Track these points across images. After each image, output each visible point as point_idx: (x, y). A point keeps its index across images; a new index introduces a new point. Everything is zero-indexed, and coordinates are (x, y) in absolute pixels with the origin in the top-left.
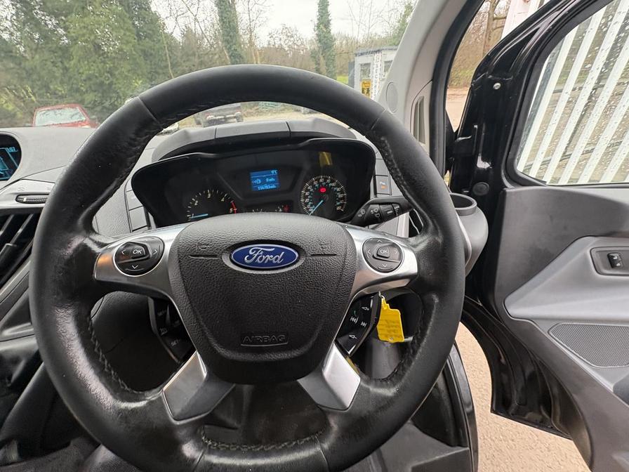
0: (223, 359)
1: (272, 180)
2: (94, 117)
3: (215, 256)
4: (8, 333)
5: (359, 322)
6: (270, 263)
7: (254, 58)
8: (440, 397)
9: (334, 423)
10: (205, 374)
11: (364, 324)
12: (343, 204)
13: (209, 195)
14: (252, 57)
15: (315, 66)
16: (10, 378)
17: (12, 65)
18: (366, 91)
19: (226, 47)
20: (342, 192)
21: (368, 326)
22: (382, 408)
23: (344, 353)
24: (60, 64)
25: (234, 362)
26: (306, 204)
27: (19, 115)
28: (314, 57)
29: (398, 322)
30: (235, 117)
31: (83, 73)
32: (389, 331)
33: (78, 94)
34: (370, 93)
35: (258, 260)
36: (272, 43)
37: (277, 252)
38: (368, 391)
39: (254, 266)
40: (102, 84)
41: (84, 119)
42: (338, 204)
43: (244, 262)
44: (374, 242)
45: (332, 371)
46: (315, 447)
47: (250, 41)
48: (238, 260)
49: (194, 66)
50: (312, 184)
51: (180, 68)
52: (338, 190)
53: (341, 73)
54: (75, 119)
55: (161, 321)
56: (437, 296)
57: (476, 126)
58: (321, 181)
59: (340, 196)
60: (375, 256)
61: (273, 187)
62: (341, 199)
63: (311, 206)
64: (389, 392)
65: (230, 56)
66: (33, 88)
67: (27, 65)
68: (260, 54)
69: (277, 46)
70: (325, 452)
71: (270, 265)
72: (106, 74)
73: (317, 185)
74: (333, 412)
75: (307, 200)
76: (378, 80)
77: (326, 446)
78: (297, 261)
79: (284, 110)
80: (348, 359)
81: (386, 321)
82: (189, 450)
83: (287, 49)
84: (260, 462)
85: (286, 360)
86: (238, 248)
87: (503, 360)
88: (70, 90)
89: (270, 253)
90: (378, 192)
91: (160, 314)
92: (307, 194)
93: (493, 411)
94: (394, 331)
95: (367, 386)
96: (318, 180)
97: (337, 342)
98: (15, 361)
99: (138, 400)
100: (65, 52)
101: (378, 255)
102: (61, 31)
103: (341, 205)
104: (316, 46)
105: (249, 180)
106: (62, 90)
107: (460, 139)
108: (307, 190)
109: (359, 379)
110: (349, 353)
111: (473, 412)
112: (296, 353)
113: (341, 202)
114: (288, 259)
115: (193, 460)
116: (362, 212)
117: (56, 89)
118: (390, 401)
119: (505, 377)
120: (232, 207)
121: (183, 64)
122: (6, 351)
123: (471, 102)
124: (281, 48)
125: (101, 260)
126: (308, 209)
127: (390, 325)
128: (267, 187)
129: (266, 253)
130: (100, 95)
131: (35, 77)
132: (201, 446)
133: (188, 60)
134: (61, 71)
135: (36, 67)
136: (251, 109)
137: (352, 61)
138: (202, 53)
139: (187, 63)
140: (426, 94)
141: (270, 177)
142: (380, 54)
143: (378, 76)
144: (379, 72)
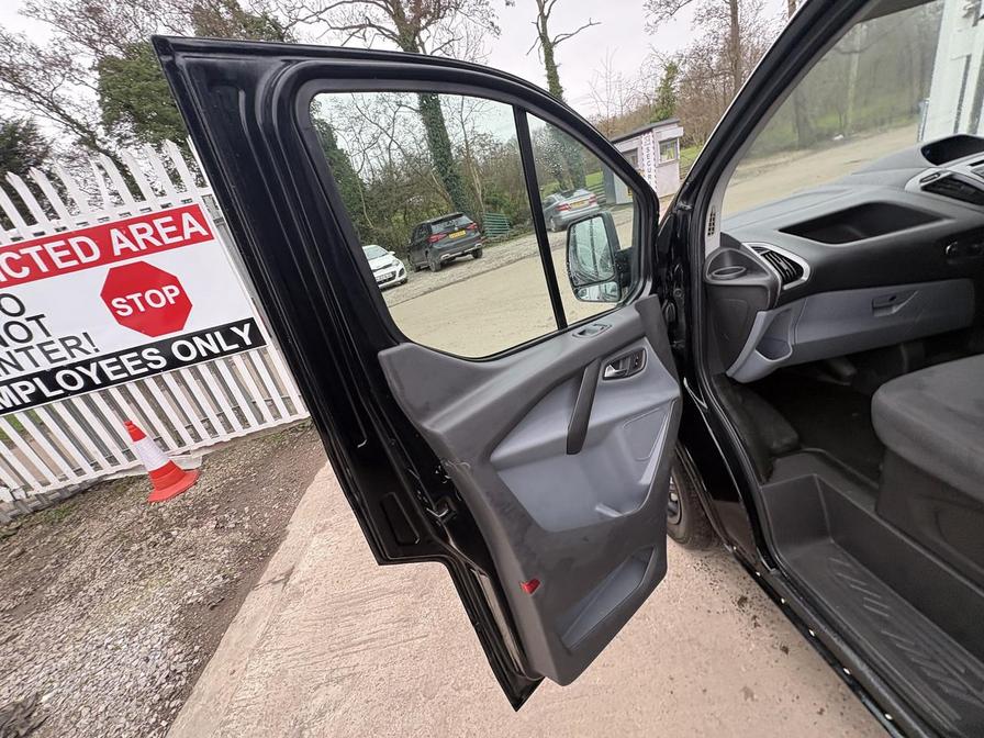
30: (473, 251)
49: (393, 202)
76: (653, 168)
121: (381, 203)
133: (386, 198)
139: (385, 201)
142: (650, 134)
143: (652, 163)
144: (652, 157)
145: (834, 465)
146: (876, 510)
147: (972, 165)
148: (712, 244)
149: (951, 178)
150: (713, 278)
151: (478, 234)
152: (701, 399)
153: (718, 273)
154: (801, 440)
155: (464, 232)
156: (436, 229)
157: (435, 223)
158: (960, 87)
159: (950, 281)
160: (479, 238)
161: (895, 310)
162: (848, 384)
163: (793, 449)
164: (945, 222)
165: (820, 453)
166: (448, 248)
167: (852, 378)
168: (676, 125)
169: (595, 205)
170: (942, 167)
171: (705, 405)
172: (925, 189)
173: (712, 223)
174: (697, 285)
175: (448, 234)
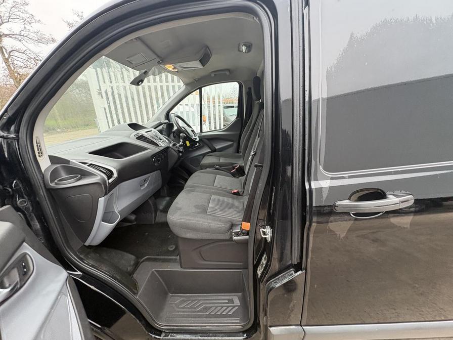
145: (155, 260)
146: (181, 267)
147: (146, 132)
148: (45, 164)
149: (142, 136)
150: (56, 184)
152: (76, 271)
153: (59, 181)
154: (138, 257)
158: (105, 115)
159: (155, 172)
161: (146, 185)
162: (135, 223)
163: (137, 265)
164: (149, 150)
165: (147, 258)
167: (136, 219)
170: (138, 132)
171: (79, 273)
172: (137, 138)
173: (40, 149)
174: (42, 193)
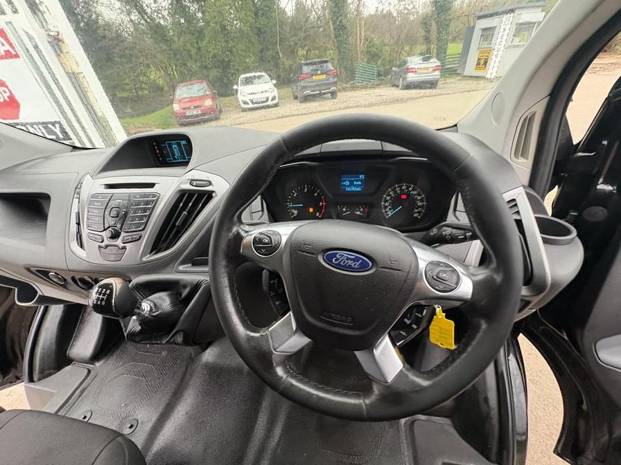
0: (308, 322)
1: (359, 183)
2: (214, 91)
3: (313, 254)
4: (181, 268)
5: (411, 324)
6: (350, 266)
7: (358, 29)
8: (488, 413)
9: (376, 389)
10: (294, 328)
11: (414, 326)
12: (421, 212)
13: (306, 189)
14: (356, 28)
15: (423, 34)
16: (181, 295)
17: (165, 47)
18: (482, 62)
19: (332, 19)
20: (422, 200)
21: (417, 329)
22: (417, 392)
23: (394, 344)
24: (195, 44)
25: (315, 326)
26: (386, 207)
27: (166, 88)
28: (425, 24)
29: (451, 331)
30: (330, 93)
31: (210, 52)
32: (440, 337)
33: (205, 71)
34: (488, 64)
35: (342, 263)
36: (380, 9)
37: (356, 259)
38: (407, 376)
39: (338, 266)
40: (223, 61)
41: (208, 93)
42: (416, 211)
43: (332, 262)
44: (438, 264)
45: (382, 353)
46: (359, 399)
47: (357, 10)
48: (329, 260)
49: (299, 40)
50: (394, 190)
51: (287, 43)
52: (419, 198)
53: (454, 40)
54: (201, 94)
55: (271, 287)
56: (486, 322)
57: (605, 143)
58: (403, 188)
59: (420, 204)
60: (435, 277)
61: (359, 189)
62: (420, 207)
63: (390, 209)
64: (425, 383)
65: (335, 29)
66: (176, 66)
67: (174, 46)
68: (365, 24)
69: (385, 12)
70: (366, 405)
71: (349, 268)
72: (227, 53)
73: (399, 192)
74: (377, 382)
75: (387, 204)
76: (502, 48)
77: (367, 401)
78: (369, 270)
79: (380, 84)
80: (397, 349)
81: (440, 327)
82: (280, 371)
83: (395, 14)
84: (322, 394)
85: (352, 336)
86: (330, 251)
87: (585, 407)
88: (200, 67)
89: (351, 259)
90: (458, 209)
91: (272, 282)
92: (388, 198)
93: (555, 451)
94: (446, 338)
95: (407, 373)
96: (401, 187)
97: (389, 334)
98: (185, 286)
99: (255, 332)
100: (200, 34)
101: (438, 277)
102: (200, 15)
103: (419, 212)
104: (429, 9)
105: (340, 181)
106: (195, 67)
107: (580, 154)
108: (389, 195)
109: (402, 366)
110: (398, 344)
111: (526, 441)
112: (357, 333)
113: (419, 209)
114: (364, 267)
115: (282, 378)
116: (434, 231)
117: (192, 67)
118: (423, 389)
119: (582, 425)
120: (322, 201)
121: (291, 39)
122: (181, 280)
123: (605, 114)
124: (390, 13)
125: (245, 241)
126: (386, 212)
127: (442, 331)
128: (354, 189)
129: (348, 259)
130: (221, 71)
131: (178, 57)
132: (287, 372)
133: (294, 35)
134: (196, 50)
135: (180, 48)
136: (346, 83)
137: (472, 24)
138: (309, 26)
139: (294, 38)
140: (540, 110)
141: (357, 181)
142: (512, 14)
143: (504, 42)
144: (505, 37)
151: (336, 79)
155: (324, 76)
156: (306, 69)
157: (307, 64)
160: (336, 83)
166: (310, 87)
168: (540, 9)
169: (437, 73)
175: (312, 75)
